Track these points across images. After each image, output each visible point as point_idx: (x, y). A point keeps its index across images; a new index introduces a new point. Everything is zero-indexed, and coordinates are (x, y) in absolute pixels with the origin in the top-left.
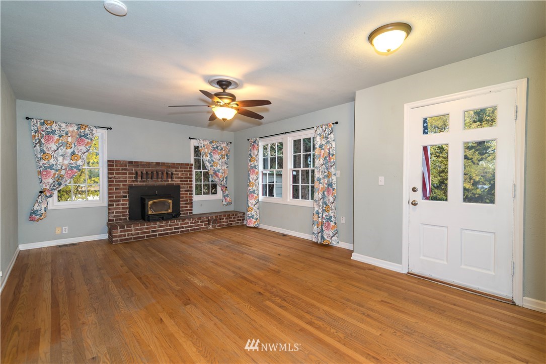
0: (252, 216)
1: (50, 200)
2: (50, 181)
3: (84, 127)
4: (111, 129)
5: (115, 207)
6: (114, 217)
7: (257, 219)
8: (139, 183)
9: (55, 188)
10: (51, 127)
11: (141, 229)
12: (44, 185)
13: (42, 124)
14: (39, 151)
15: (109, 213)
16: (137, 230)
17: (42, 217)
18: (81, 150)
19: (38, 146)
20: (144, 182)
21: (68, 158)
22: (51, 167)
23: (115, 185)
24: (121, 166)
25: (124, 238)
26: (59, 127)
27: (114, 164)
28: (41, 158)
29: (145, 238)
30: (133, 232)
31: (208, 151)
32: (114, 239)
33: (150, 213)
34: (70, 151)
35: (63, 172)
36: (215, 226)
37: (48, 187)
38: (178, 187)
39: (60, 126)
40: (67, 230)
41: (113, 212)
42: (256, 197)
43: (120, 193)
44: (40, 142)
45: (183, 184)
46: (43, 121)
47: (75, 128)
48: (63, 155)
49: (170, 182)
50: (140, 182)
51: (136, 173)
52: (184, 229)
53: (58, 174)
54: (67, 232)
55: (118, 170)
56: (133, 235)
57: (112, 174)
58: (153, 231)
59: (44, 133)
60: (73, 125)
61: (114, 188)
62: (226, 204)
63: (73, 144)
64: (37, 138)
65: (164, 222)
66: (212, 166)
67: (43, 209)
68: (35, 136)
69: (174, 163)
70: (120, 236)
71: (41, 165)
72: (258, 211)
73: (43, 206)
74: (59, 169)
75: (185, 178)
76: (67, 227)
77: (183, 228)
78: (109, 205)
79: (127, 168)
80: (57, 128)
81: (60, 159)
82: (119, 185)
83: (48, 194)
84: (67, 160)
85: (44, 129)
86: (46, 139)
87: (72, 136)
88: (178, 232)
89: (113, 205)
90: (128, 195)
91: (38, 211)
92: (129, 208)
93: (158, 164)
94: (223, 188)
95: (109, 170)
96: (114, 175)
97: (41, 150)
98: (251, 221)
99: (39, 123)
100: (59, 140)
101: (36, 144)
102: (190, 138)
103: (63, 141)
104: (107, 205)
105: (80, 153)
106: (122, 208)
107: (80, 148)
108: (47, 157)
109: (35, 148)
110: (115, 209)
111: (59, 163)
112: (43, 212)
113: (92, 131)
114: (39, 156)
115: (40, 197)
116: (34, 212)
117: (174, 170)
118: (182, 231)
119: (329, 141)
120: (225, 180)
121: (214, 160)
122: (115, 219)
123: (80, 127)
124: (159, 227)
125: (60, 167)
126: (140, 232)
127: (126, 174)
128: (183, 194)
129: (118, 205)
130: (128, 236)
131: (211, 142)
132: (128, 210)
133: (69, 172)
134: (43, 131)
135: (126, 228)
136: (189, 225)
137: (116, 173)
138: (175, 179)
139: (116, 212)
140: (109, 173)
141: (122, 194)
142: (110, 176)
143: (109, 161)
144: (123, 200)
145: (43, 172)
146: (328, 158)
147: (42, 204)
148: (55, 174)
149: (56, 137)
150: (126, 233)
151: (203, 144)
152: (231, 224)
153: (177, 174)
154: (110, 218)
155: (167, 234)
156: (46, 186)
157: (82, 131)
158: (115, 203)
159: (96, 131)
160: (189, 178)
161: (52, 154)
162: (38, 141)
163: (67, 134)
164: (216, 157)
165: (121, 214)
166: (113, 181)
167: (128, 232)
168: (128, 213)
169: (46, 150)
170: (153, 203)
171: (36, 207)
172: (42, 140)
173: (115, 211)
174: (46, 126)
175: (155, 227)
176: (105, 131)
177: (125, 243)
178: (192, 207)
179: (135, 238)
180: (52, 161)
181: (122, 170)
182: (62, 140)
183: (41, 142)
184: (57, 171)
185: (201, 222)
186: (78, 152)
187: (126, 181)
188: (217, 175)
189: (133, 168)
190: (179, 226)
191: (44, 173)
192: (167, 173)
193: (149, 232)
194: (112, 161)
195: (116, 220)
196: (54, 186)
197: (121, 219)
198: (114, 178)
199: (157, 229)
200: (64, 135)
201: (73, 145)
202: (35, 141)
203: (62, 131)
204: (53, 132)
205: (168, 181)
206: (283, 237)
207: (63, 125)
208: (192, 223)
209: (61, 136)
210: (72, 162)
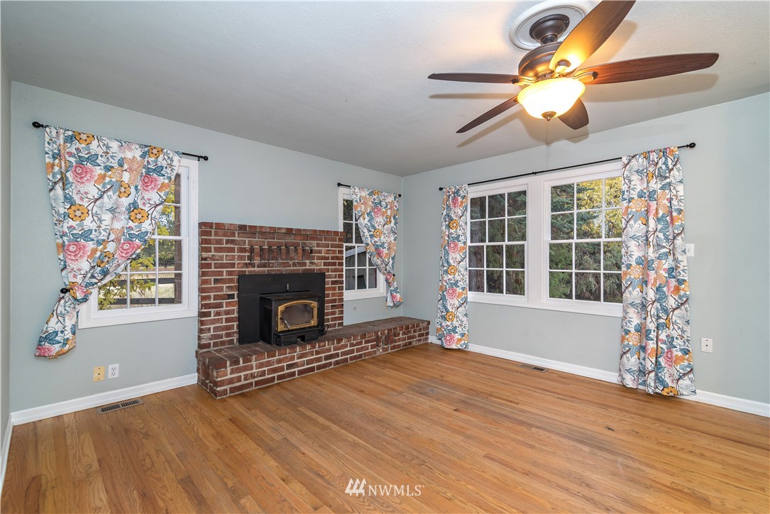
0: (454, 330)
1: (83, 307)
2: (85, 265)
3: (155, 151)
4: (206, 158)
5: (212, 317)
6: (211, 339)
7: (463, 335)
8: (256, 269)
9: (94, 281)
10: (88, 149)
11: (268, 364)
12: (71, 275)
13: (70, 139)
14: (62, 199)
15: (201, 331)
16: (261, 365)
17: (67, 346)
18: (149, 199)
19: (59, 187)
20: (265, 267)
21: (123, 217)
22: (86, 235)
23: (214, 273)
24: (224, 236)
25: (237, 384)
26: (104, 148)
27: (213, 231)
28: (66, 216)
29: (276, 382)
30: (254, 370)
31: (366, 209)
32: (219, 389)
33: (281, 328)
34: (125, 201)
35: (111, 247)
36: (387, 349)
37: (79, 280)
38: (321, 276)
39: (108, 147)
40: (117, 371)
41: (210, 329)
42: (460, 294)
43: (221, 289)
44: (64, 179)
45: (328, 270)
46: (70, 133)
47: (138, 153)
48: (112, 210)
49: (308, 267)
50: (258, 267)
51: (252, 250)
52: (340, 358)
53: (101, 251)
54: (117, 375)
55: (219, 242)
56: (254, 377)
57: (208, 250)
58: (289, 367)
59: (72, 160)
60: (133, 147)
61: (212, 278)
62: (392, 305)
63: (133, 188)
64: (56, 169)
65: (308, 347)
66: (372, 236)
67: (68, 329)
68: (53, 165)
69: (316, 231)
70: (231, 381)
71: (66, 230)
72: (464, 319)
73: (69, 323)
74: (104, 240)
75: (333, 258)
76: (117, 366)
77: (337, 355)
78: (201, 315)
79: (236, 238)
80: (100, 152)
81: (107, 217)
82: (221, 273)
83: (79, 296)
84: (120, 220)
85: (74, 151)
86: (76, 174)
87: (130, 170)
88: (330, 364)
89: (208, 314)
90: (236, 293)
91: (56, 333)
92: (239, 319)
93: (289, 231)
94: (389, 277)
95: (202, 242)
96: (213, 253)
97: (65, 197)
98: (452, 338)
99: (62, 137)
100: (105, 176)
101: (55, 183)
102: (339, 185)
103: (114, 180)
104: (196, 314)
105: (148, 205)
106: (226, 319)
107: (147, 195)
108: (78, 213)
109: (52, 193)
110: (213, 322)
111: (103, 227)
112: (68, 334)
113: (172, 161)
114: (62, 211)
115: (62, 301)
116: (49, 338)
117: (314, 243)
118: (337, 363)
119: (670, 184)
120: (391, 262)
121: (376, 225)
122: (212, 342)
123: (148, 150)
124: (300, 356)
125: (106, 234)
126: (266, 369)
127: (232, 250)
128: (329, 289)
129: (218, 314)
130: (246, 379)
131: (371, 194)
132: (235, 324)
133: (125, 247)
134: (70, 154)
135: (241, 364)
136: (348, 349)
137: (217, 250)
138: (315, 261)
139: (215, 329)
140: (202, 250)
141: (225, 292)
142: (205, 255)
143: (201, 225)
144: (228, 304)
145: (68, 246)
146: (668, 218)
147: (66, 318)
148: (94, 251)
149: (98, 171)
150: (242, 374)
151: (357, 194)
152: (410, 343)
153: (320, 252)
154: (203, 342)
155: (312, 369)
156: (75, 276)
157: (150, 159)
158: (212, 310)
159: (179, 161)
160: (338, 258)
161: (90, 208)
162: (59, 177)
163: (121, 165)
164: (380, 220)
165: (224, 332)
166: (209, 266)
167: (245, 371)
168: (235, 329)
169: (76, 198)
170: (287, 308)
171: (53, 325)
172: (68, 174)
173: (212, 326)
174: (78, 145)
175: (293, 358)
176: (193, 163)
177: (239, 394)
178: (342, 312)
179: (257, 383)
180: (89, 223)
181: (228, 242)
182: (112, 177)
183: (67, 178)
184: (99, 243)
185: (366, 342)
186: (144, 204)
187: (233, 265)
188: (379, 254)
189: (247, 240)
190: (332, 352)
191: (72, 248)
192: (303, 250)
193: (282, 369)
194: (209, 225)
195: (216, 344)
196: (93, 276)
197: (223, 343)
198: (213, 258)
199: (296, 361)
200: (116, 166)
201: (133, 190)
202: (54, 177)
203: (112, 157)
204: (93, 159)
205: (305, 264)
206: (537, 372)
207: (114, 146)
208: (352, 345)
209: (108, 168)
210: (131, 224)
